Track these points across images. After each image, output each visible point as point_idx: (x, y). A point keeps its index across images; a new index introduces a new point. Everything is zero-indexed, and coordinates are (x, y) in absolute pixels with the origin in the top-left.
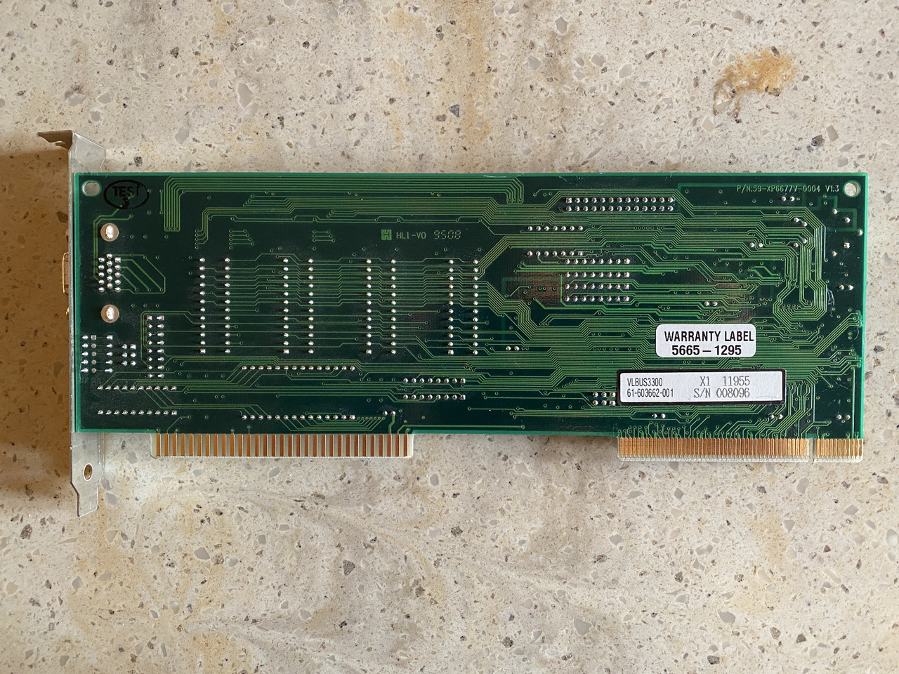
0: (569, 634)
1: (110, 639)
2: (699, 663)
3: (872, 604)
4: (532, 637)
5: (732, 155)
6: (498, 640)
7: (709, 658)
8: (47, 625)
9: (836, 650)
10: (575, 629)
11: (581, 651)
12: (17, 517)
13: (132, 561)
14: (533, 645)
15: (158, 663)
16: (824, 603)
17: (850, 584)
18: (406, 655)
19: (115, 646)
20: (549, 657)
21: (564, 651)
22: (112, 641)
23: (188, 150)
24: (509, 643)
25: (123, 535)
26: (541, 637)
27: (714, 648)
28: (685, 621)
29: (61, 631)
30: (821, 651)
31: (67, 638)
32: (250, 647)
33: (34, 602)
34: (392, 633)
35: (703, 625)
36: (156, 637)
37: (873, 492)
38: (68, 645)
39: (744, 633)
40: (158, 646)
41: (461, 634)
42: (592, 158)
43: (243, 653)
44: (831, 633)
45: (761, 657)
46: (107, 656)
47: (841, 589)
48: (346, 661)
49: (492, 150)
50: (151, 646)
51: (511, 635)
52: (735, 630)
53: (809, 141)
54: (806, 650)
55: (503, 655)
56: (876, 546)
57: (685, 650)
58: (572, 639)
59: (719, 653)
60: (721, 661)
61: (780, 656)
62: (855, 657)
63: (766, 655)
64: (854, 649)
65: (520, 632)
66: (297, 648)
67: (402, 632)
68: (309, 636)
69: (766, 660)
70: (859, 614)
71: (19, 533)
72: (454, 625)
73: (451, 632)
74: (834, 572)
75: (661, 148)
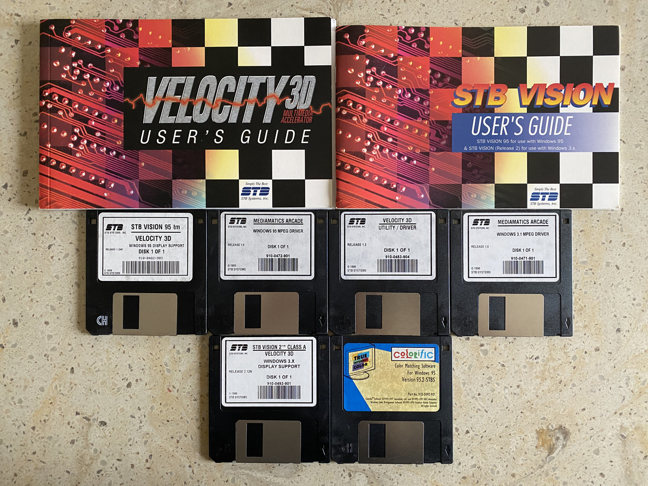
3: (497, 417)
8: (138, 427)
12: (125, 379)
13: (177, 398)
16: (477, 417)
19: (170, 436)
22: (168, 433)
25: (173, 386)
29: (145, 429)
33: (133, 417)
37: (499, 370)
56: (499, 393)
62: (490, 440)
70: (492, 421)
71: (126, 385)
74: (481, 403)
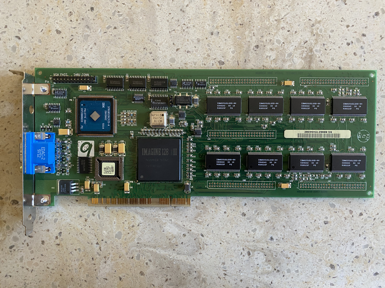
0: (269, 212)
1: (76, 211)
2: (320, 224)
4: (254, 212)
5: (343, 18)
6: (240, 213)
7: (324, 222)
9: (375, 219)
10: (271, 210)
11: (273, 219)
14: (254, 216)
15: (97, 222)
17: (381, 193)
18: (201, 219)
20: (260, 221)
21: (266, 219)
23: (114, 5)
24: (244, 215)
26: (257, 212)
27: (327, 218)
28: (316, 207)
30: (369, 219)
31: (57, 211)
32: (136, 216)
34: (196, 210)
35: (322, 209)
36: (96, 211)
38: (57, 214)
39: (339, 212)
40: (97, 215)
41: (225, 211)
42: (285, 17)
43: (133, 218)
44: (373, 212)
45: (345, 221)
46: (74, 219)
47: (377, 195)
48: (176, 222)
49: (244, 11)
50: (93, 215)
51: (245, 212)
52: (335, 211)
53: (374, 14)
54: (363, 219)
55: (242, 220)
57: (315, 218)
58: (270, 213)
59: (328, 220)
60: (329, 223)
61: (352, 221)
63: (347, 221)
64: (381, 219)
65: (249, 210)
66: (156, 216)
67: (200, 210)
68: (161, 211)
69: (347, 223)
72: (222, 207)
73: (220, 210)
75: (314, 14)
